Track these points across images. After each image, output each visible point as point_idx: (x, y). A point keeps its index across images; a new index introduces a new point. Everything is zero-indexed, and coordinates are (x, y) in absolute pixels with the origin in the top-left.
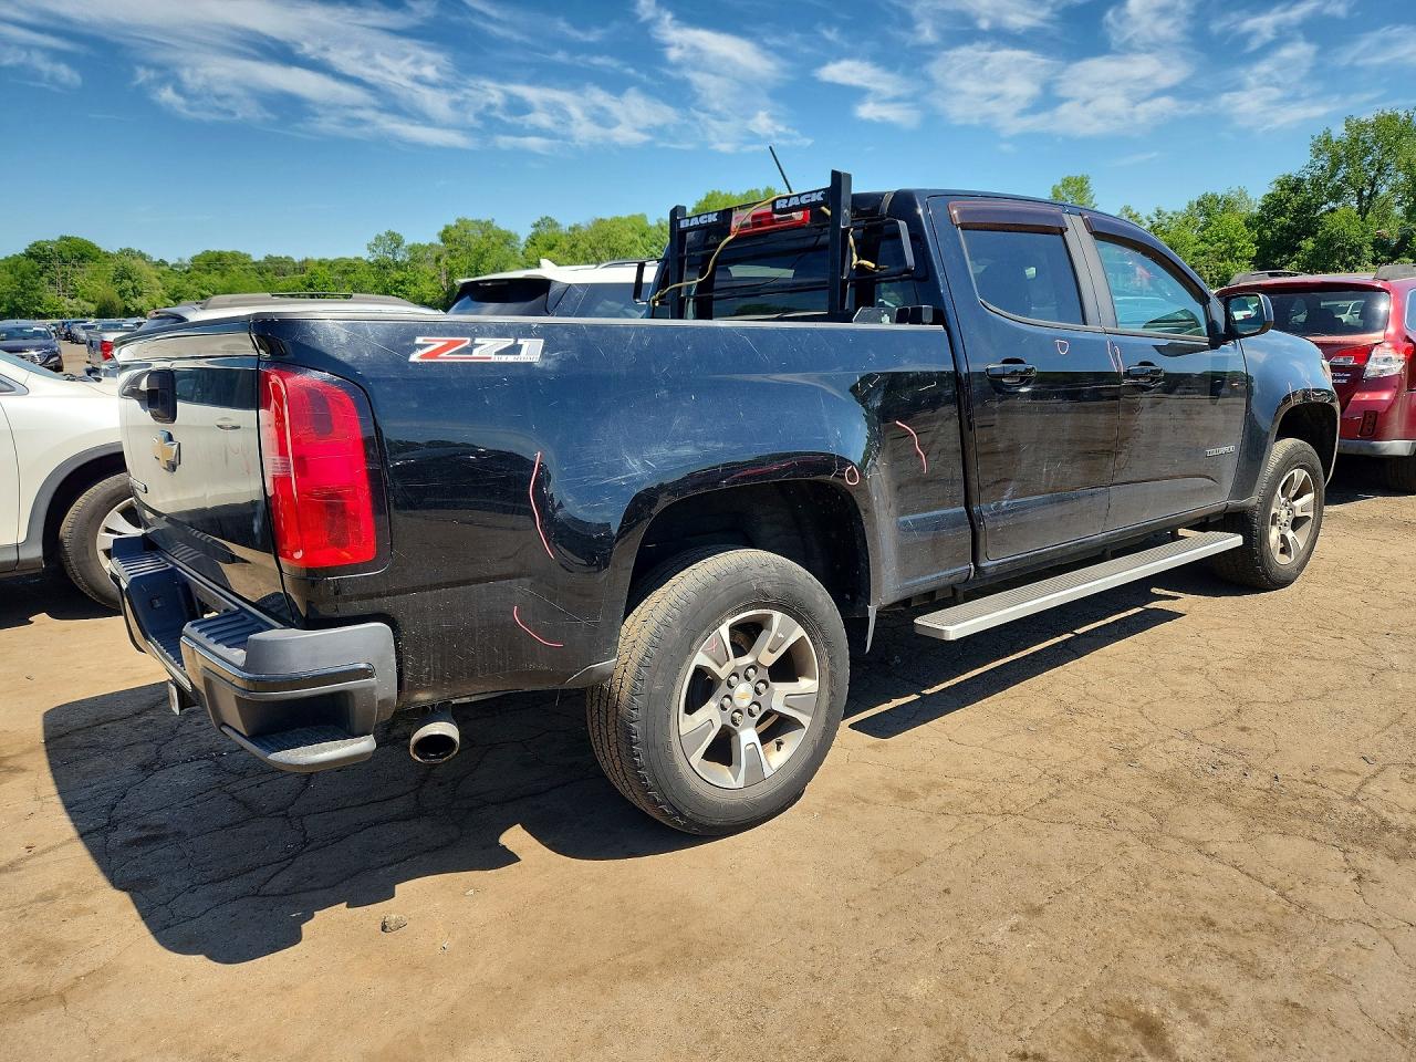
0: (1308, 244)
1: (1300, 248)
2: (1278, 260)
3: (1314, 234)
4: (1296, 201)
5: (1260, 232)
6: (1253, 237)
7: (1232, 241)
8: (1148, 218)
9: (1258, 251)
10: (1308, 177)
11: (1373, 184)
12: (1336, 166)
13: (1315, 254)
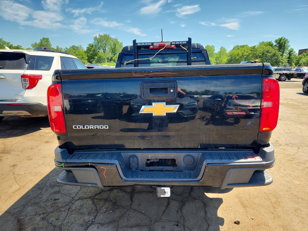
0: (96, 57)
1: (95, 58)
2: (91, 60)
3: (97, 56)
4: (93, 49)
5: (87, 54)
6: (86, 55)
7: (82, 56)
8: (64, 49)
9: (88, 58)
10: (94, 44)
11: (105, 47)
12: (98, 43)
13: (98, 59)
